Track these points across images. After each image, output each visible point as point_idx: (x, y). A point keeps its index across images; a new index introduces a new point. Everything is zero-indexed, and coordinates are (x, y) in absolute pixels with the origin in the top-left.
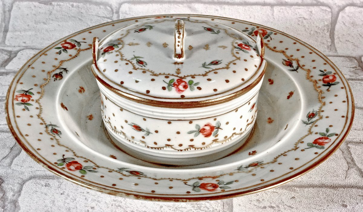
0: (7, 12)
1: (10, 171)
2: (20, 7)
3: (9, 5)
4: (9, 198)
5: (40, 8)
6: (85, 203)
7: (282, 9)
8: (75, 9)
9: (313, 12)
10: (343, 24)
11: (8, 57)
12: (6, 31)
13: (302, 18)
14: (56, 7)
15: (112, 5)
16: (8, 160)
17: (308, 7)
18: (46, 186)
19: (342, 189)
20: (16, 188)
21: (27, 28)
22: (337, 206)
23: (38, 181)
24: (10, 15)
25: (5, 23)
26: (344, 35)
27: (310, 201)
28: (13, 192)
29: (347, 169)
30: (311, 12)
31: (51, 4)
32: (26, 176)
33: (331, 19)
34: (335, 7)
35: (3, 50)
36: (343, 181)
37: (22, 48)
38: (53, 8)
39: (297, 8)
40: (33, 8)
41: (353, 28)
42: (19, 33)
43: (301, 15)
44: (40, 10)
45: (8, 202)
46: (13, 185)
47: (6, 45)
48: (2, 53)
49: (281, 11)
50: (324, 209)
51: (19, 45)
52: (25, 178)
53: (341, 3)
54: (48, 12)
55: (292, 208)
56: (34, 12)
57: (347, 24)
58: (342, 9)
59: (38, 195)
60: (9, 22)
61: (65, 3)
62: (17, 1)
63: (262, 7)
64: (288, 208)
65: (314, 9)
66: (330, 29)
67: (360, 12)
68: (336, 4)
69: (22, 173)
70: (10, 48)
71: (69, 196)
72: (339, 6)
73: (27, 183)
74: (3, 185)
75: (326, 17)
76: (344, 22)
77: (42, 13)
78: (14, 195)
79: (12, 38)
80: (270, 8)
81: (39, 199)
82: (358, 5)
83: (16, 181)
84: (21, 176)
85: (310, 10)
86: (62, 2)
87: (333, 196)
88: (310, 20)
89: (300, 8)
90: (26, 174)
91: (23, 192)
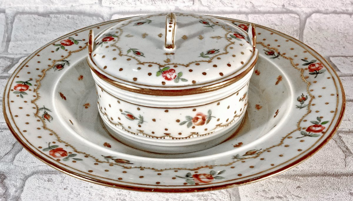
0: (10, 24)
1: (12, 167)
2: (21, 19)
3: (11, 18)
4: (12, 194)
5: (39, 20)
6: (90, 198)
7: (256, 16)
8: (70, 20)
9: (284, 19)
10: (310, 29)
11: (11, 64)
12: (9, 41)
13: (274, 25)
14: (53, 19)
15: (104, 16)
16: (10, 156)
17: (279, 15)
18: (48, 181)
19: (345, 177)
20: (19, 184)
21: (27, 37)
22: (344, 195)
23: (41, 176)
24: (12, 27)
25: (7, 34)
26: (311, 39)
27: (317, 190)
28: (16, 188)
29: (345, 158)
30: (282, 19)
31: (49, 16)
32: (29, 172)
33: (299, 25)
34: (302, 14)
35: (6, 57)
36: (344, 169)
37: (23, 55)
38: (51, 20)
39: (269, 16)
40: (33, 20)
41: (319, 32)
42: (20, 42)
43: (273, 22)
44: (39, 22)
45: (10, 198)
46: (16, 181)
47: (8, 53)
48: (5, 60)
49: (255, 18)
50: (332, 198)
51: (20, 53)
52: (27, 174)
53: (308, 11)
54: (47, 23)
55: (300, 198)
56: (34, 24)
57: (313, 29)
58: (309, 16)
59: (41, 191)
60: (11, 33)
61: (61, 15)
62: (18, 15)
63: (238, 15)
64: (296, 198)
65: (284, 16)
66: (299, 34)
67: (324, 18)
68: (303, 11)
69: (24, 169)
70: (12, 55)
71: (73, 191)
72: (306, 13)
73: (29, 179)
74: (5, 181)
75: (295, 23)
76: (311, 27)
77: (41, 24)
78: (16, 191)
79: (14, 47)
80: (245, 16)
81: (42, 194)
82: (323, 12)
83: (19, 177)
84: (23, 172)
85: (280, 17)
86: (59, 15)
87: (338, 184)
88: (281, 27)
89: (271, 16)
90: (28, 169)
91: (25, 188)
